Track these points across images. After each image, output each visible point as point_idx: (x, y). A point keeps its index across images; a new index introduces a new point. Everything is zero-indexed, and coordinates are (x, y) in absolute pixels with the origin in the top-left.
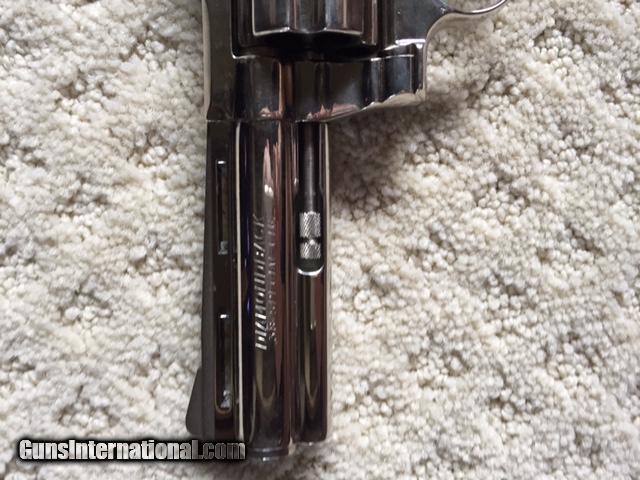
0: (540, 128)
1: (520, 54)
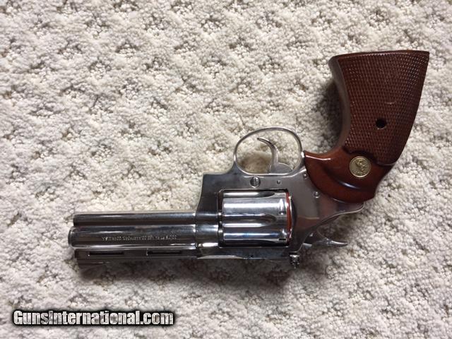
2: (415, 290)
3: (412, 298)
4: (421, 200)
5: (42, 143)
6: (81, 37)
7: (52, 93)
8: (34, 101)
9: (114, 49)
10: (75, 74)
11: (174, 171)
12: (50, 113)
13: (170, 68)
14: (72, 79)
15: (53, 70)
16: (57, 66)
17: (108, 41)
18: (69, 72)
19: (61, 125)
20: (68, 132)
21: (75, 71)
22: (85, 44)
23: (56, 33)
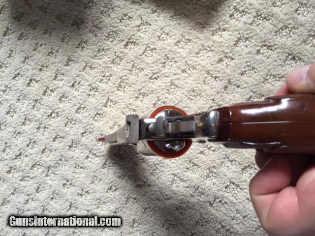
0: (231, 212)
1: (221, 193)
5: (28, 195)
6: (35, 136)
7: (27, 168)
8: (21, 174)
9: (52, 140)
10: (36, 157)
11: (93, 204)
12: (28, 179)
13: (81, 146)
14: (35, 160)
15: (26, 156)
16: (28, 154)
17: (48, 137)
18: (33, 156)
19: (34, 185)
20: (39, 188)
21: (36, 155)
22: (38, 140)
23: (24, 136)
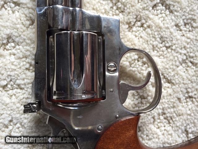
2: (162, 117)
3: (159, 124)
4: (168, 40)
